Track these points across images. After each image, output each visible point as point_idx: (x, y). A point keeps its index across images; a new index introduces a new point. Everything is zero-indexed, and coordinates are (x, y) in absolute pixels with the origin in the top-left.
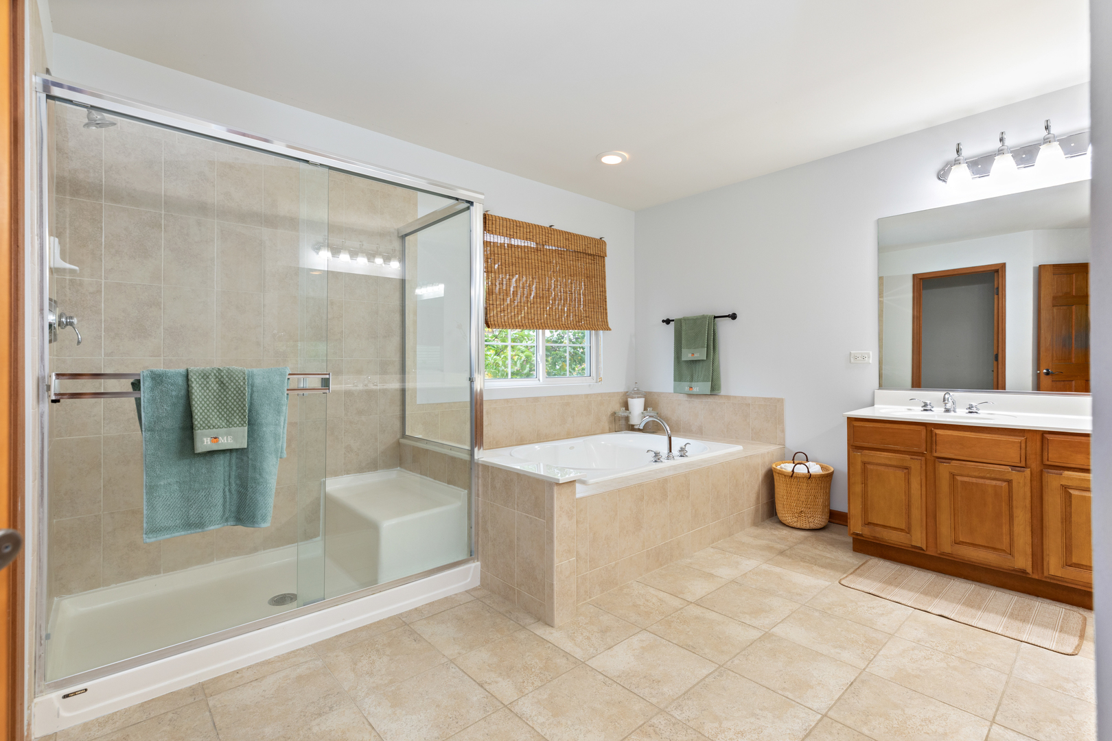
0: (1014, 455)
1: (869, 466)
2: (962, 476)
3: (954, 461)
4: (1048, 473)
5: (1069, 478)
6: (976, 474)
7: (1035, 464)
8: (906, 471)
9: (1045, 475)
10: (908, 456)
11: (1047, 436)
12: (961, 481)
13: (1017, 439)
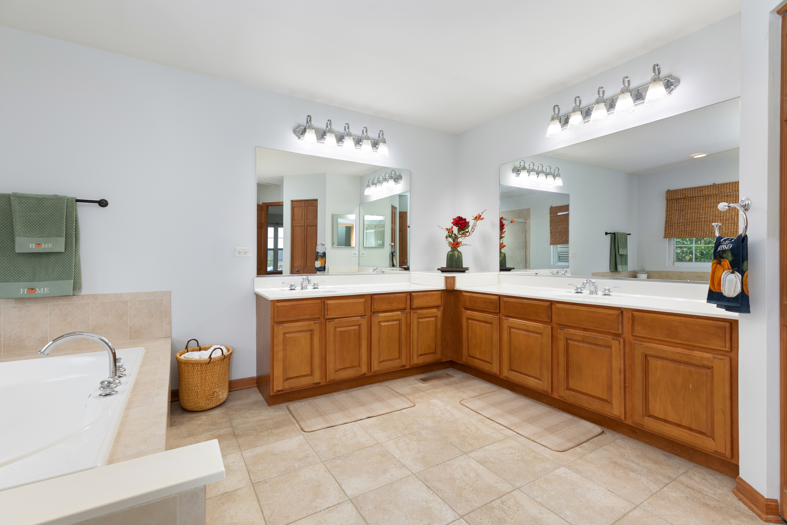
0: (361, 310)
1: (288, 335)
2: (339, 327)
3: (336, 320)
4: (374, 316)
5: (381, 317)
6: (346, 325)
7: (368, 313)
8: (310, 332)
9: (372, 317)
10: (312, 322)
11: (373, 296)
12: (340, 331)
13: (363, 300)
